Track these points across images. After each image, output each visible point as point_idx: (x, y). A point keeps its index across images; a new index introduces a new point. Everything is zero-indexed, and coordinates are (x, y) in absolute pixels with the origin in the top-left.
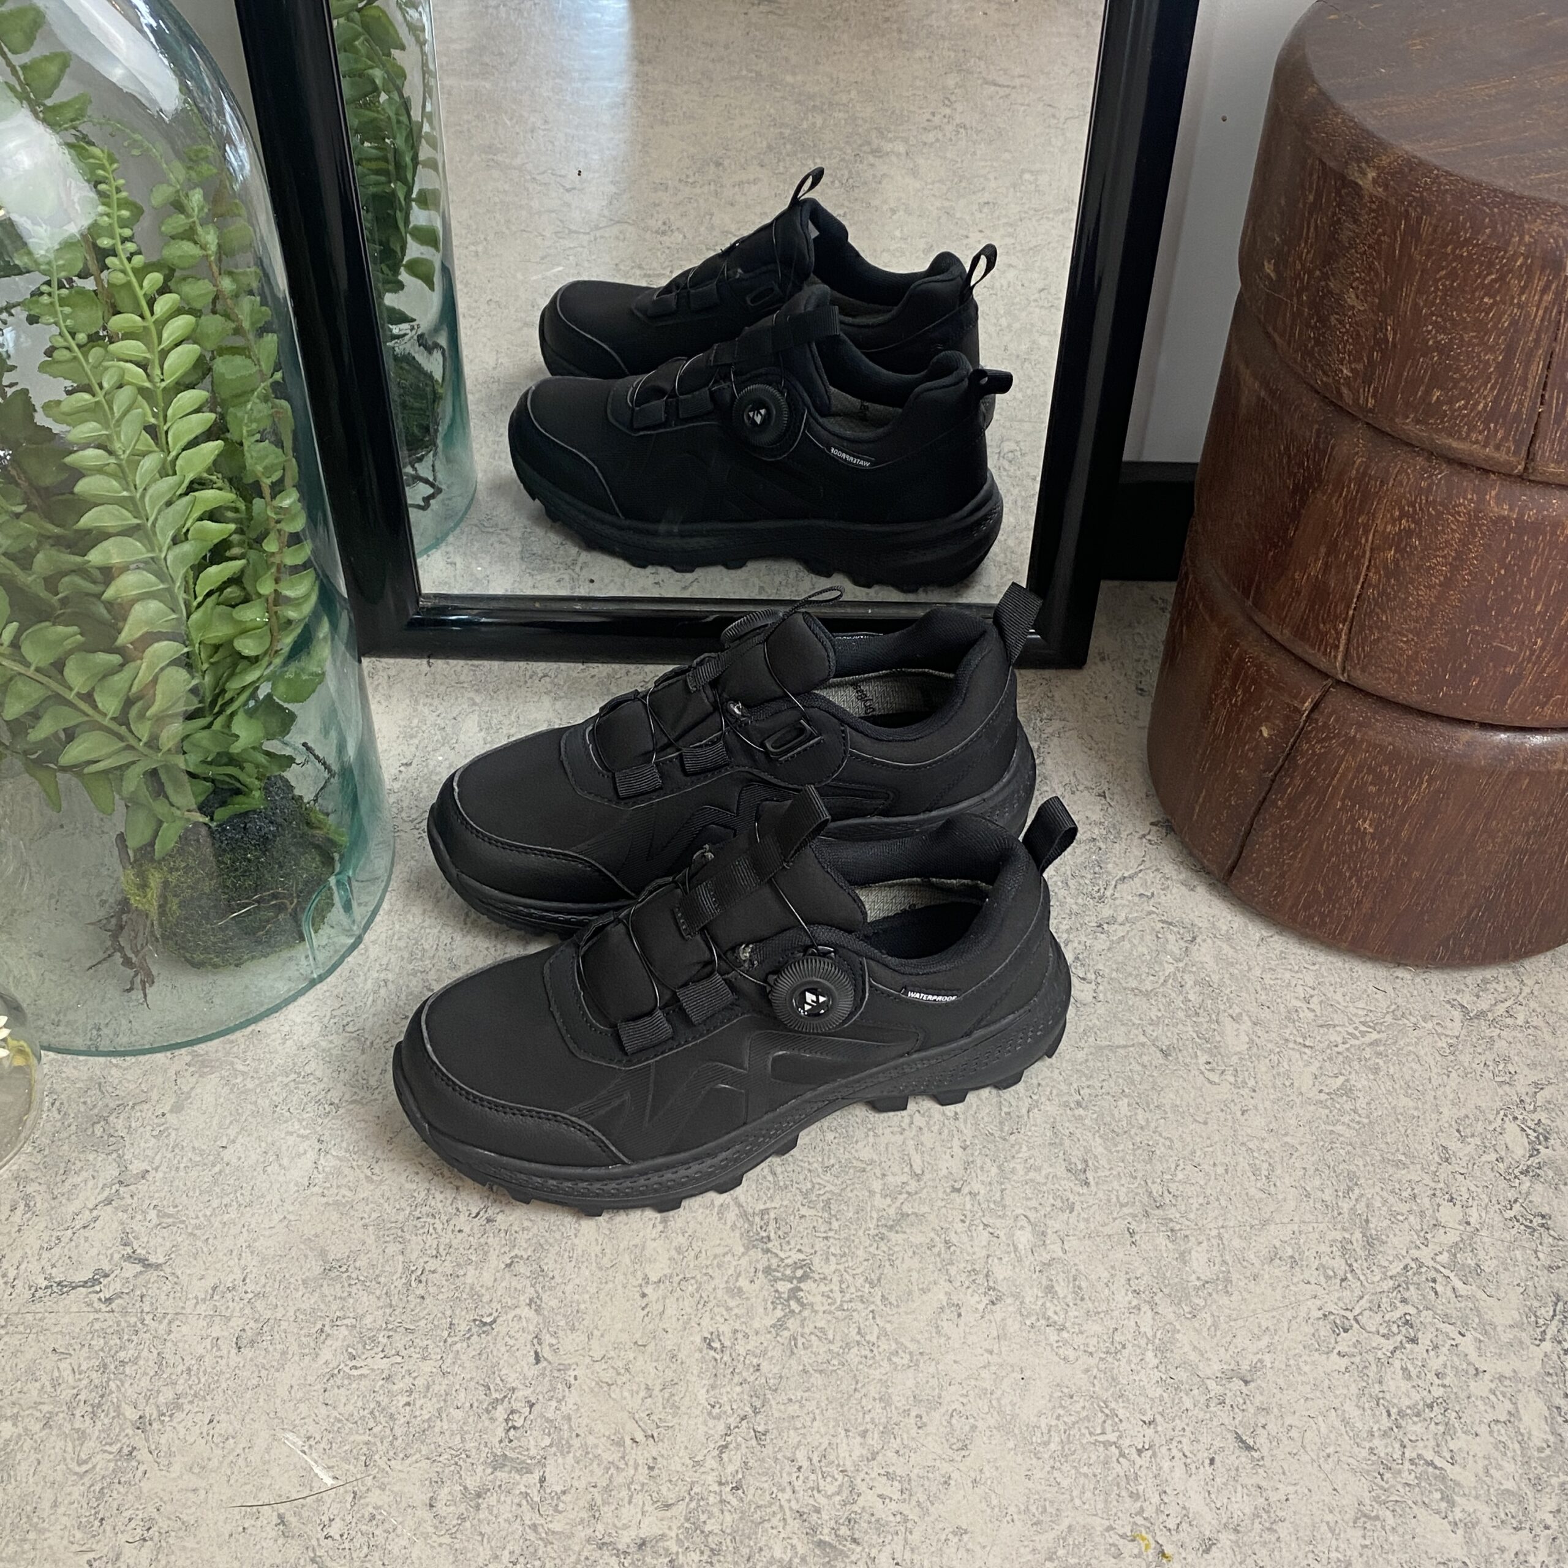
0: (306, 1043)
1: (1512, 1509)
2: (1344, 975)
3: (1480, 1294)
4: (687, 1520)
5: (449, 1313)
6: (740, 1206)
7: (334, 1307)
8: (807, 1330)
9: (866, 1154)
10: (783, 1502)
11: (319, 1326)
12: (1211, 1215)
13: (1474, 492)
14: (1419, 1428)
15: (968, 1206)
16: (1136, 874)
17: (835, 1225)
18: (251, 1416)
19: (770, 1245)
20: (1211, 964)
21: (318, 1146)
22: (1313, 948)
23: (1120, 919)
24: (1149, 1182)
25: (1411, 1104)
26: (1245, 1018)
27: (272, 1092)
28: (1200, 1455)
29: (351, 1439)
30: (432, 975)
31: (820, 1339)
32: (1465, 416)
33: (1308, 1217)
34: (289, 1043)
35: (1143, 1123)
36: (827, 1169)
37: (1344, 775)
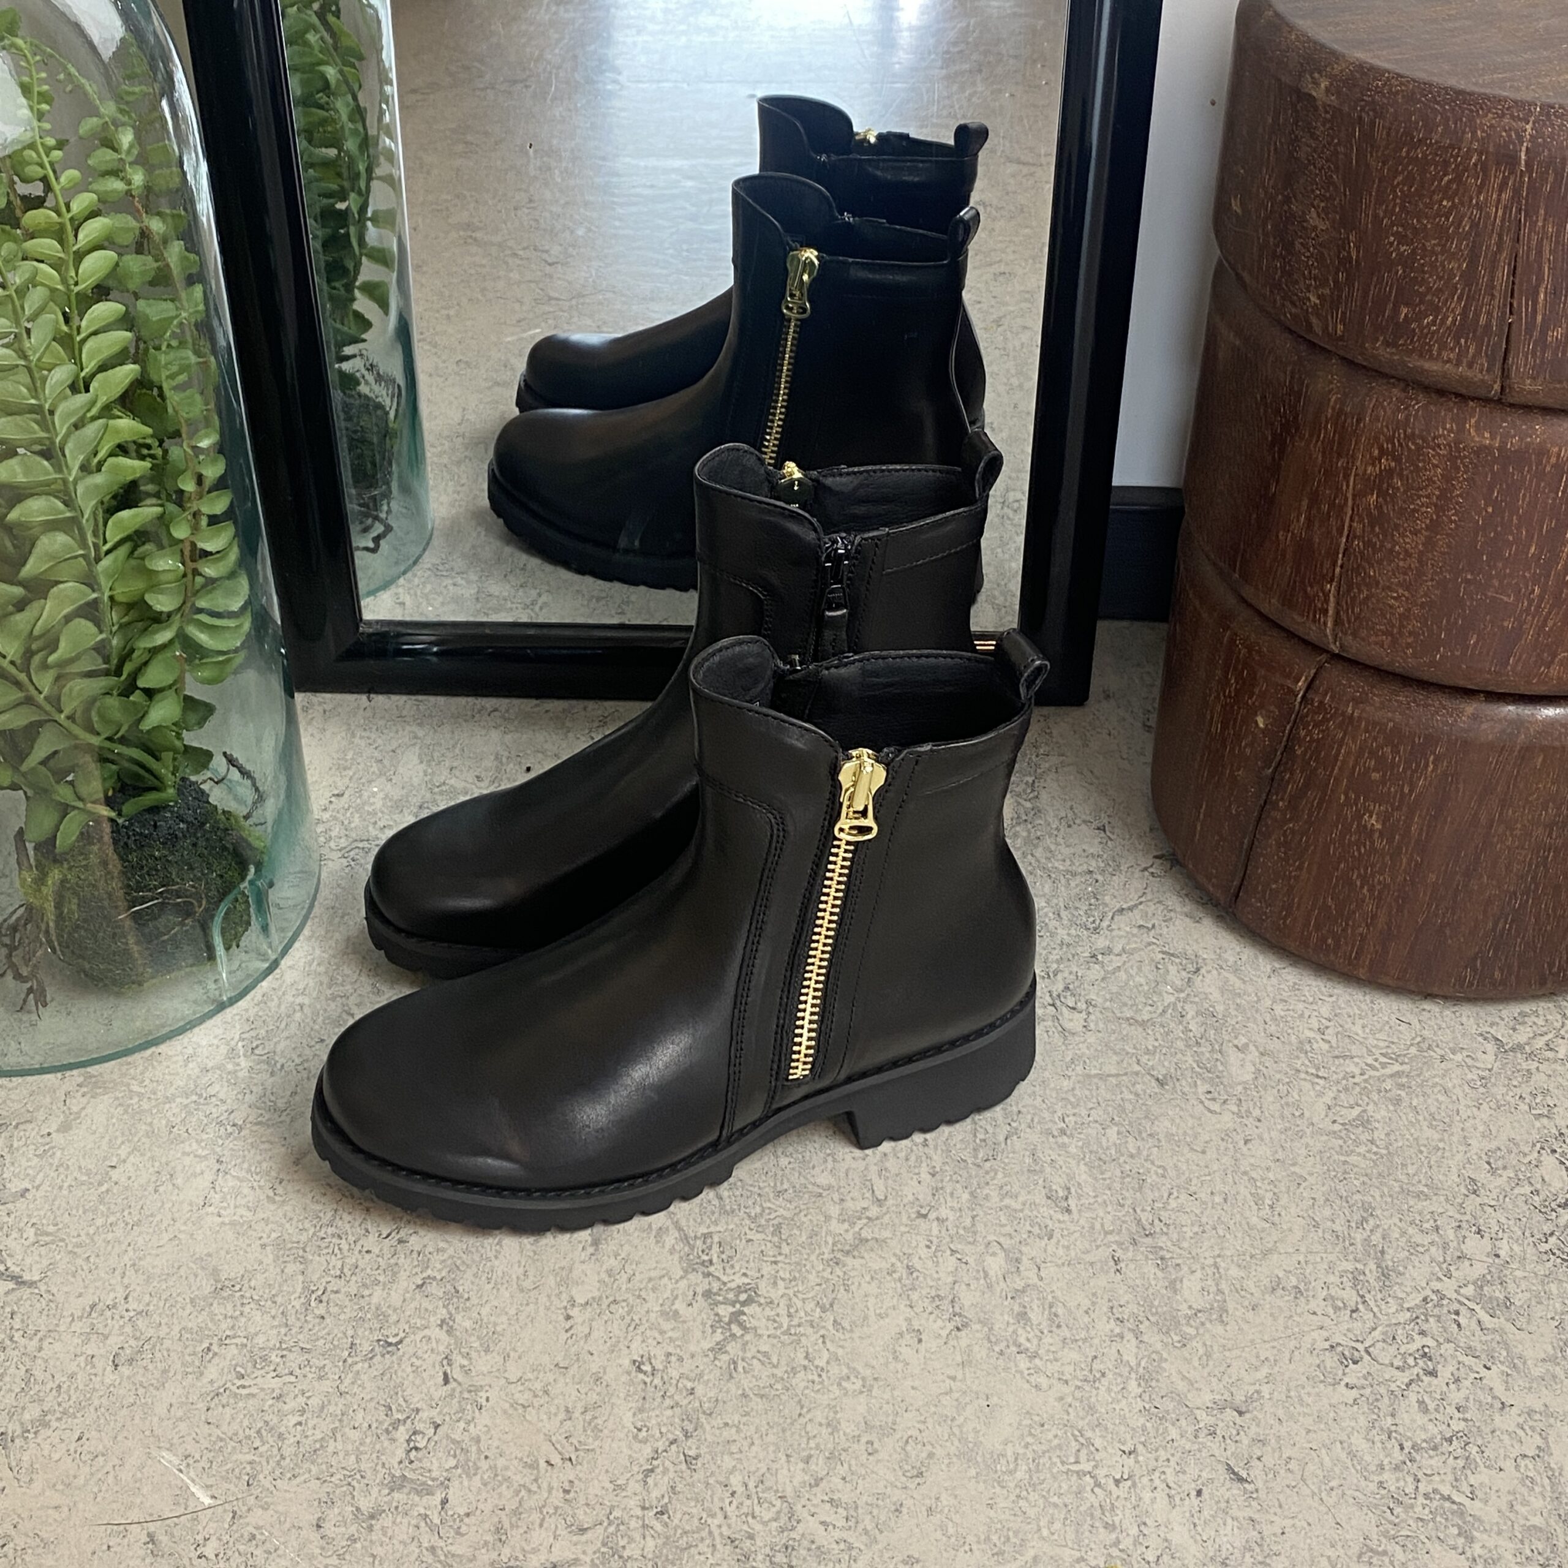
0: (210, 1065)
1: (1540, 1546)
2: (1363, 1006)
3: (1509, 1327)
4: (604, 1544)
5: (350, 1333)
6: (680, 1229)
7: (224, 1326)
8: (749, 1355)
9: (824, 1179)
10: (714, 1528)
11: (206, 1345)
12: (1206, 1244)
13: (1452, 420)
14: (1436, 1462)
15: (935, 1232)
16: (1136, 906)
17: (786, 1249)
18: (125, 1434)
19: (712, 1269)
20: (1216, 995)
21: (217, 1166)
22: (1329, 979)
23: (1117, 950)
24: (1138, 1210)
25: (1436, 1136)
26: (1252, 1048)
27: (169, 1114)
28: (1186, 1487)
29: (234, 1458)
30: (353, 1000)
31: (763, 1364)
32: (1434, 332)
33: (1316, 1247)
34: (191, 1065)
35: (1134, 1151)
36: (779, 1193)
37: (1344, 762)
